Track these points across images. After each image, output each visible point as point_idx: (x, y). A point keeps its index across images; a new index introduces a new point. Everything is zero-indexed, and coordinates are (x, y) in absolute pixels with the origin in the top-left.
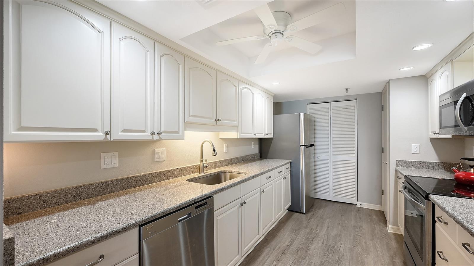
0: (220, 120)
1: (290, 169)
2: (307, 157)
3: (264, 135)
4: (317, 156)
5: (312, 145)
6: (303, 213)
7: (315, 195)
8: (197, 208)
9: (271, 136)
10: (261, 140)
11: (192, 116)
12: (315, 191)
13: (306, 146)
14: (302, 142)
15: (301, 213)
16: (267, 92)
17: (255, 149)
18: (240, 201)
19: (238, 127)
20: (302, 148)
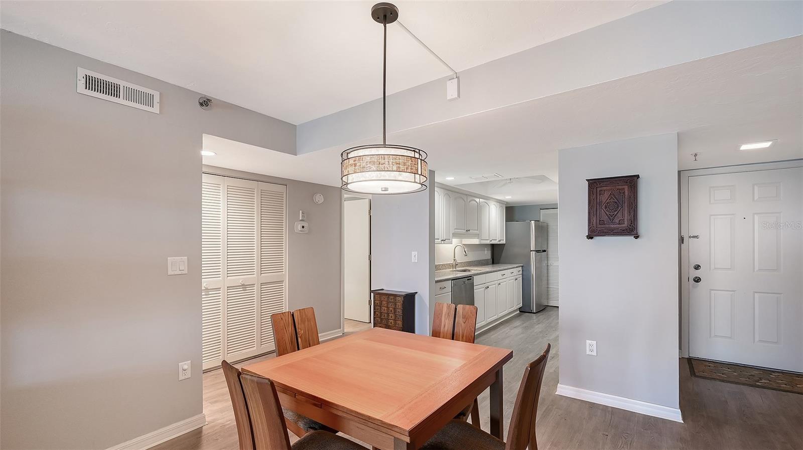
0: (469, 230)
1: (521, 272)
2: (539, 262)
3: (497, 241)
4: (550, 262)
5: (545, 251)
6: (534, 313)
7: (548, 302)
8: (468, 280)
9: (504, 242)
10: (493, 245)
11: (456, 229)
12: (548, 299)
13: (537, 251)
14: (533, 247)
15: (531, 313)
16: (500, 202)
17: (487, 254)
18: (486, 285)
19: (479, 234)
20: (533, 253)
